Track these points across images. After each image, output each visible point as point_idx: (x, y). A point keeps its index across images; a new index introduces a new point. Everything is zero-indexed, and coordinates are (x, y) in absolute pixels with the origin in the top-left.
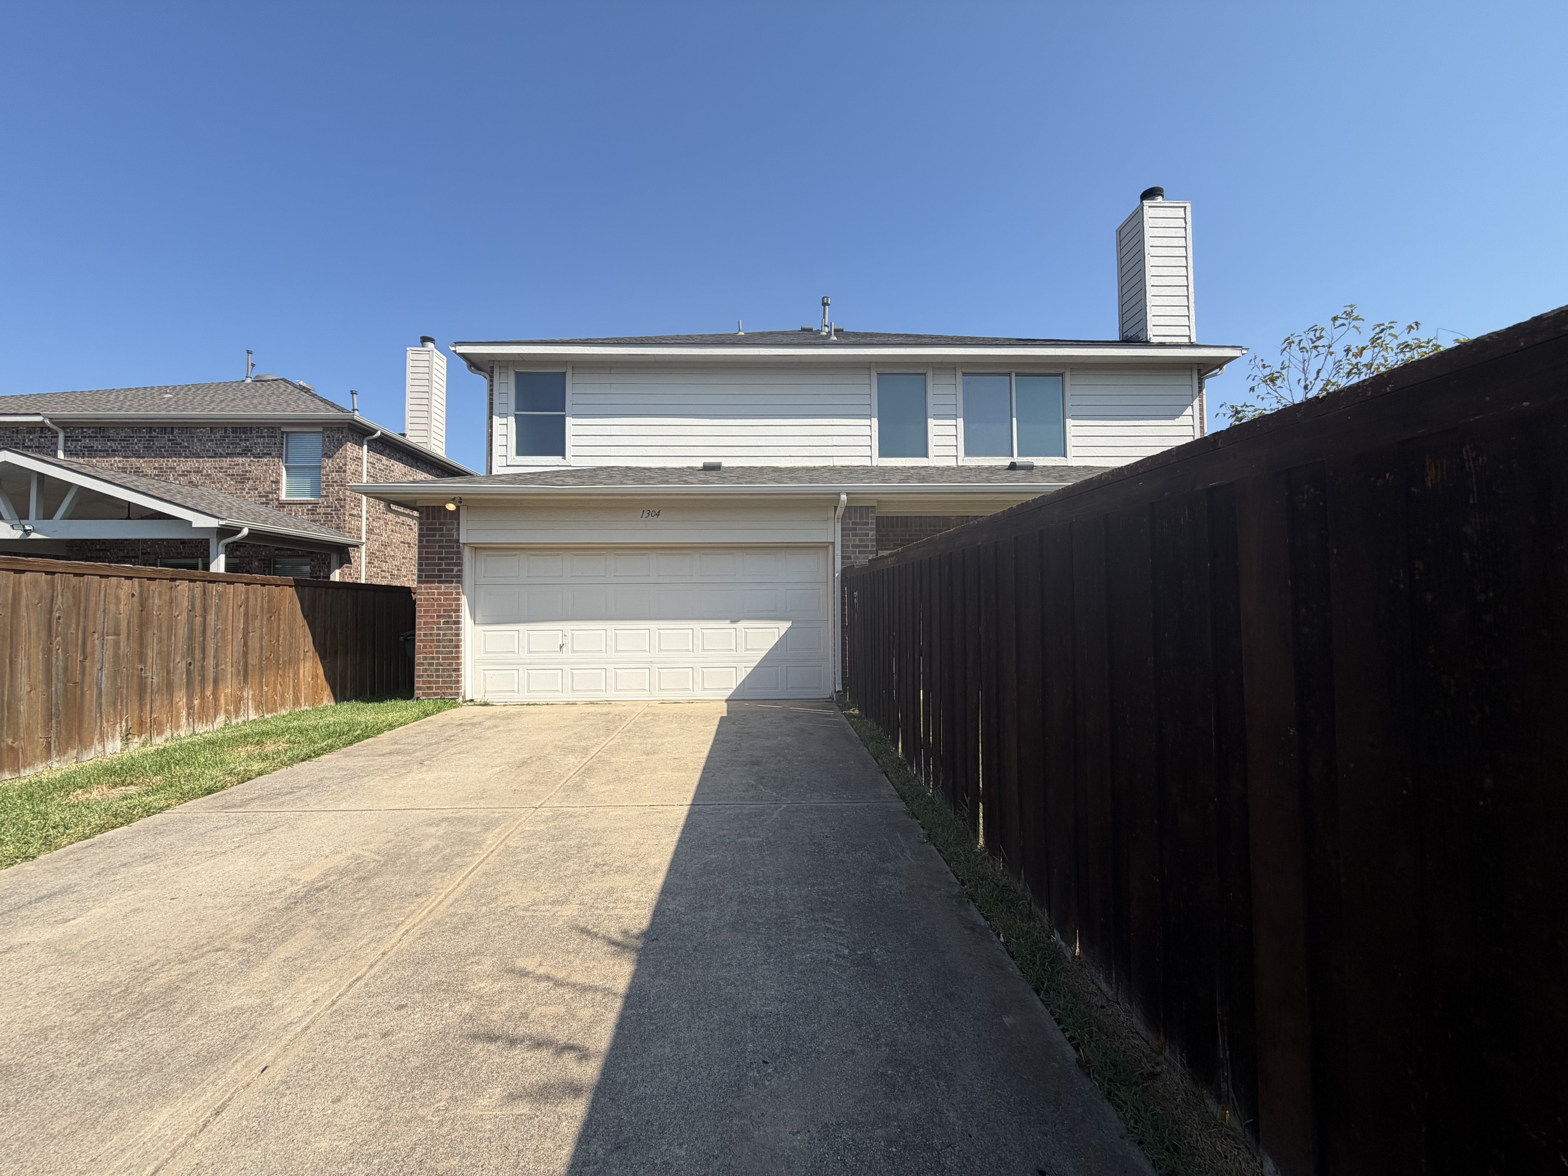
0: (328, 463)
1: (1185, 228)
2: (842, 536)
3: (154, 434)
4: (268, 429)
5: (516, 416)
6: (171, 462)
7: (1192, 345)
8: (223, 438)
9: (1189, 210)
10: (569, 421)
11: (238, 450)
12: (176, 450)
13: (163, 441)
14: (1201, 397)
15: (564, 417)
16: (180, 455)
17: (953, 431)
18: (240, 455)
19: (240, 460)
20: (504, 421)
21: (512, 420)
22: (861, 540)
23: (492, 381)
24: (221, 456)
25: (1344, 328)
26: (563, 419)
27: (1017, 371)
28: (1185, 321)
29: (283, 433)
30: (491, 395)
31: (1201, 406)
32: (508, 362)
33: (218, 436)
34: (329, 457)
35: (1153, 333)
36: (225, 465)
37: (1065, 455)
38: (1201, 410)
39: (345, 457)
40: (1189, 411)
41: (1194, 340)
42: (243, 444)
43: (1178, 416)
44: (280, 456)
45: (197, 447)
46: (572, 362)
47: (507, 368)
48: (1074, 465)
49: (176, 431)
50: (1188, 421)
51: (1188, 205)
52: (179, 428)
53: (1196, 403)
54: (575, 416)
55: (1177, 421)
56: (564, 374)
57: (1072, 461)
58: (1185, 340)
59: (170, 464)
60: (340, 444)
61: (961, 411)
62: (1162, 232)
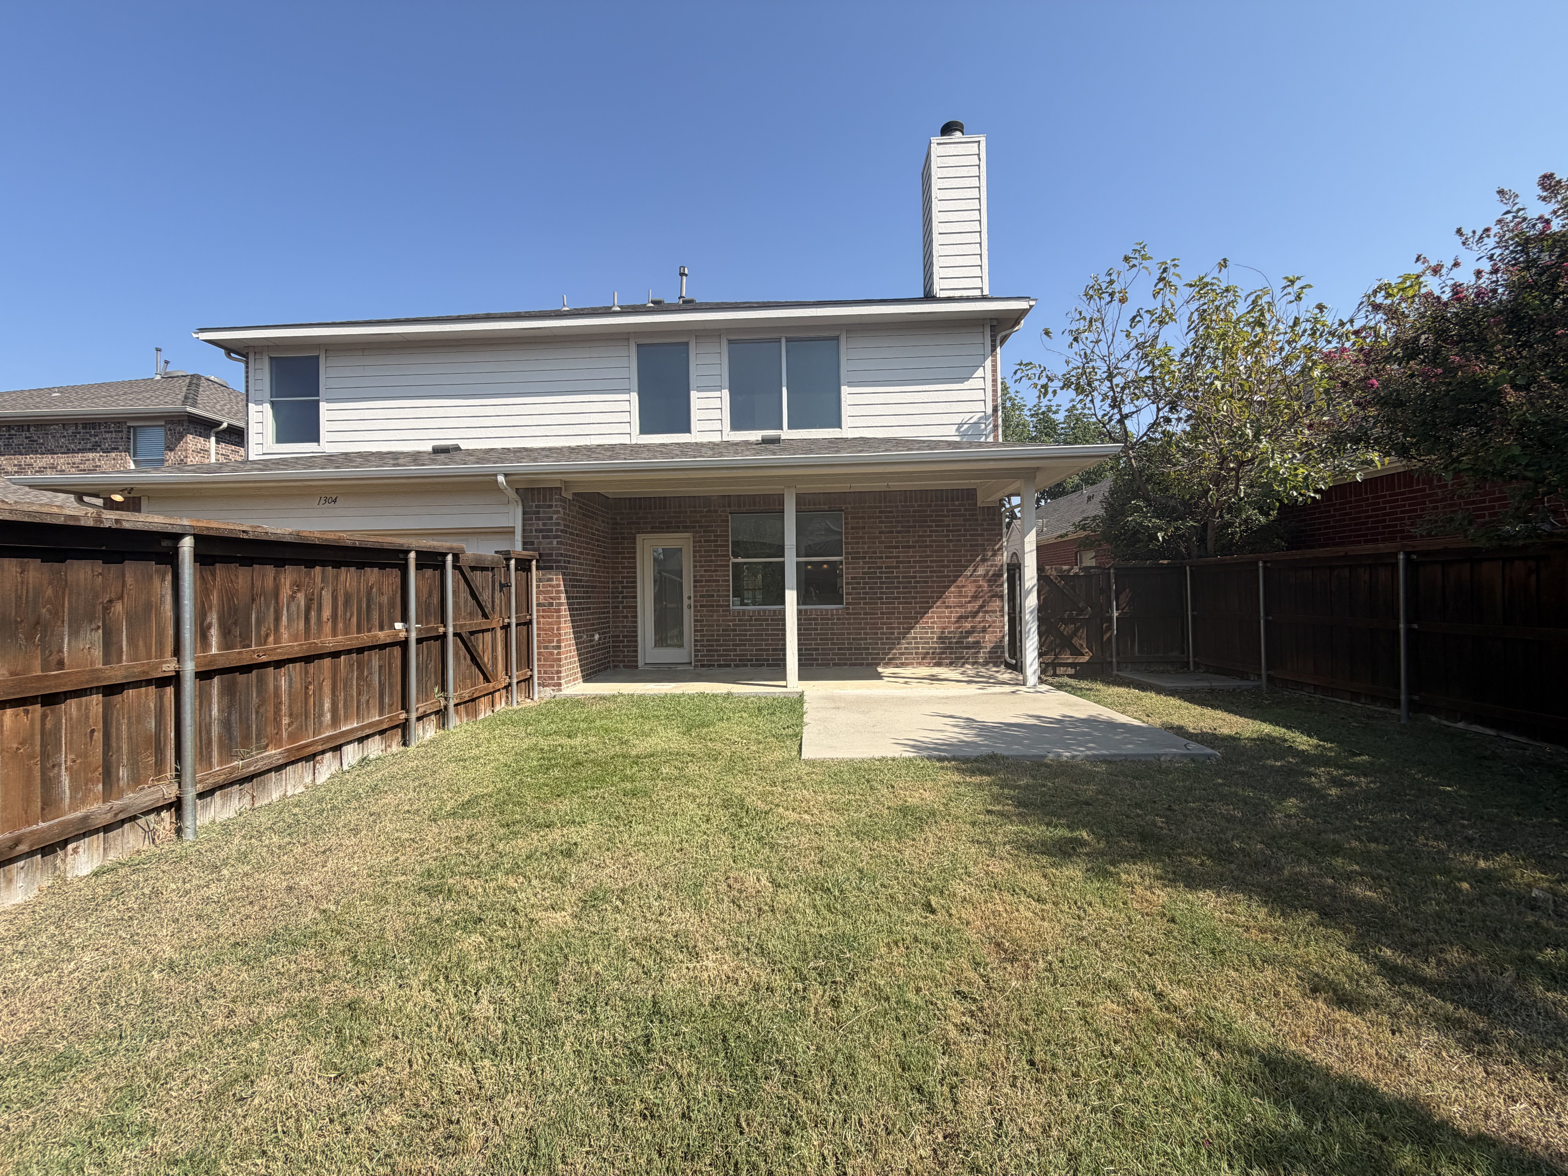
0: (170, 456)
1: (979, 166)
2: (524, 520)
3: (13, 432)
4: (115, 423)
5: (273, 404)
6: (29, 459)
7: (984, 298)
8: (75, 434)
9: (983, 145)
10: (323, 406)
11: (89, 446)
12: (33, 448)
13: (20, 439)
14: (995, 356)
15: (318, 402)
16: (36, 452)
17: (717, 403)
18: (91, 450)
19: (91, 455)
20: (260, 408)
21: (267, 407)
22: (544, 524)
23: (247, 367)
24: (73, 452)
25: (1135, 270)
26: (316, 404)
27: (789, 335)
28: (976, 272)
29: (129, 427)
30: (247, 382)
31: (994, 366)
32: (263, 347)
33: (70, 432)
34: (171, 450)
35: (939, 288)
36: (77, 460)
37: (840, 427)
38: (994, 371)
39: (186, 450)
40: (980, 372)
41: (986, 292)
42: (93, 439)
43: (968, 379)
44: (127, 450)
45: (51, 444)
46: (325, 344)
47: (261, 353)
48: (850, 436)
49: (32, 429)
50: (980, 383)
51: (983, 140)
52: (34, 426)
53: (988, 363)
54: (329, 401)
55: (967, 385)
56: (318, 357)
57: (847, 431)
58: (977, 293)
59: (28, 461)
60: (181, 437)
61: (726, 382)
62: (952, 172)
